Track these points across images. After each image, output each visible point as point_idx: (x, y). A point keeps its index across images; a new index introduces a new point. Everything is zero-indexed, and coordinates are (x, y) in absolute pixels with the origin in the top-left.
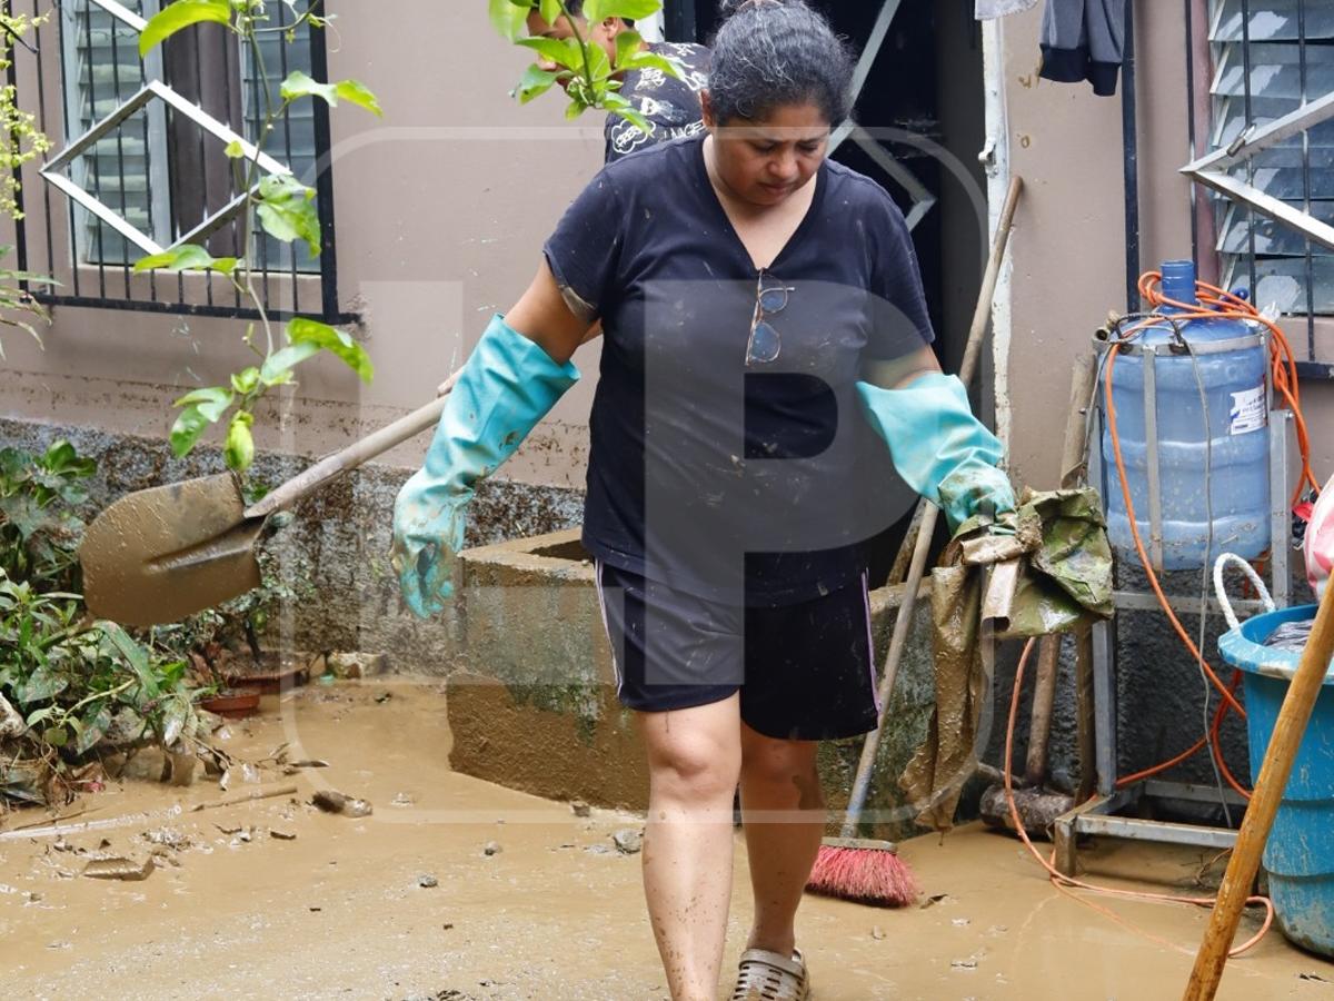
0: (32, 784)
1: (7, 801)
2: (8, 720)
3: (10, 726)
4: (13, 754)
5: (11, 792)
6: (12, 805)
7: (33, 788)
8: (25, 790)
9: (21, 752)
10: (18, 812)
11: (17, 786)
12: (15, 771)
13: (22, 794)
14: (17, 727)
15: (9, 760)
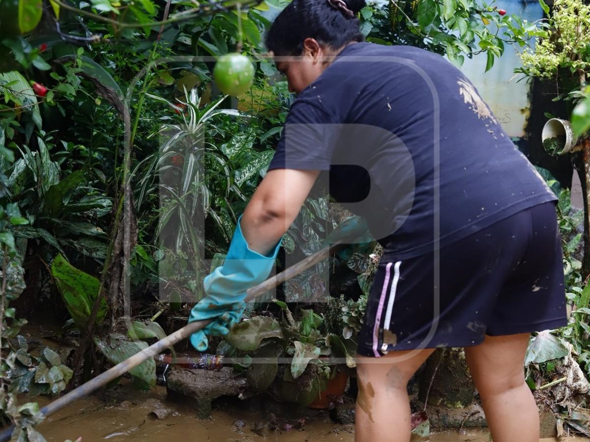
0: (585, 424)
1: (569, 429)
2: (579, 382)
3: (580, 386)
4: (578, 402)
5: (571, 425)
6: (571, 433)
7: (586, 426)
8: (581, 426)
9: (583, 402)
10: (574, 437)
11: (576, 421)
12: (576, 413)
13: (578, 428)
14: (584, 388)
15: (574, 405)
